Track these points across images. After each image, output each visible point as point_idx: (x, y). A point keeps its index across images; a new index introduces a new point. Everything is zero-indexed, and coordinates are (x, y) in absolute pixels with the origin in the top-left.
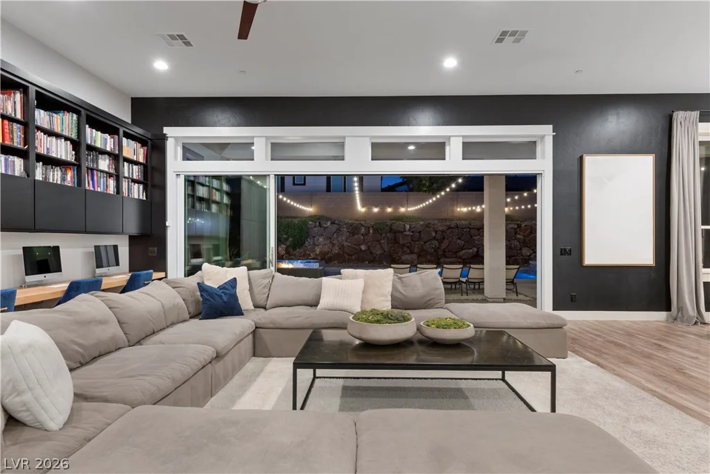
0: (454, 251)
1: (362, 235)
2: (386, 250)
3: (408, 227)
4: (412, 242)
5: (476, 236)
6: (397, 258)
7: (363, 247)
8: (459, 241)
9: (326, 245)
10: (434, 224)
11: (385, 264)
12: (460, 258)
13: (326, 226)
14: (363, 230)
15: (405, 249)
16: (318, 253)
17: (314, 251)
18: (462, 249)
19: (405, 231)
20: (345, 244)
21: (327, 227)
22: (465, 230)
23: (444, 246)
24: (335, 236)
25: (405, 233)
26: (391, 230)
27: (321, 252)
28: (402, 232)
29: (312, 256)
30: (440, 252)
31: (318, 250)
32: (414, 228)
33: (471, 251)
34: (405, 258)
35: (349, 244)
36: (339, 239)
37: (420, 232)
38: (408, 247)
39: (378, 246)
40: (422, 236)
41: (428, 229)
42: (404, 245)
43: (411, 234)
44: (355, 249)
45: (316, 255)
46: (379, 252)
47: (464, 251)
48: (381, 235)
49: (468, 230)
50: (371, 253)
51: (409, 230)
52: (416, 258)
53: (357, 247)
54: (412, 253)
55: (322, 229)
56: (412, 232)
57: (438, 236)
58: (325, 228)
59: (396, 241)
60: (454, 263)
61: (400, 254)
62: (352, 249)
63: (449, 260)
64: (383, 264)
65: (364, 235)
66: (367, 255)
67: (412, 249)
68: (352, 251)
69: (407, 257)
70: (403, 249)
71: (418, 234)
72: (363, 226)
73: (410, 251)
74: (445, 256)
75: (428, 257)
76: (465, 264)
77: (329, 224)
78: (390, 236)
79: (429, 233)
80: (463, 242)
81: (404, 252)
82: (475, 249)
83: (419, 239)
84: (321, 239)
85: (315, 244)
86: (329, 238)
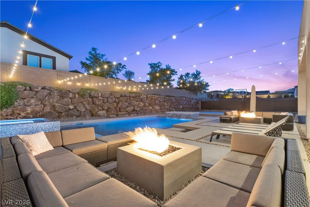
0: (124, 108)
1: (70, 98)
2: (88, 108)
3: (100, 94)
4: (103, 104)
5: (132, 101)
6: (94, 113)
7: (71, 107)
8: (126, 103)
9: (37, 105)
10: (114, 94)
11: (88, 117)
12: (126, 111)
13: (37, 90)
14: (71, 95)
15: (100, 107)
16: (29, 112)
17: (25, 111)
18: (128, 107)
19: (99, 97)
20: (56, 104)
22: (128, 97)
23: (120, 106)
24: (47, 98)
26: (90, 96)
27: (32, 111)
28: (97, 97)
29: (23, 114)
30: (118, 109)
31: (29, 110)
32: (104, 95)
33: (131, 108)
34: (99, 113)
35: (60, 105)
36: (51, 101)
37: (107, 98)
38: (101, 106)
39: (82, 106)
40: (109, 100)
41: (111, 96)
42: (98, 105)
43: (103, 99)
44: (64, 108)
45: (28, 114)
46: (83, 110)
48: (84, 99)
50: (78, 111)
51: (101, 97)
52: (106, 112)
53: (66, 106)
54: (103, 110)
55: (33, 92)
56: (103, 97)
57: (117, 100)
58: (37, 92)
59: (93, 103)
60: (125, 114)
61: (96, 110)
62: (63, 109)
63: (123, 113)
64: (86, 117)
65: (71, 99)
66: (75, 112)
67: (103, 107)
68: (62, 110)
69: (101, 113)
70: (98, 108)
71: (106, 99)
72: (71, 92)
73: (102, 108)
74: (120, 111)
75: (112, 112)
76: (129, 114)
77: (40, 89)
78: (90, 99)
79: (112, 98)
80: (128, 104)
81: (99, 110)
82: (133, 107)
83: (107, 102)
84: (32, 101)
85: (27, 105)
86: (40, 100)
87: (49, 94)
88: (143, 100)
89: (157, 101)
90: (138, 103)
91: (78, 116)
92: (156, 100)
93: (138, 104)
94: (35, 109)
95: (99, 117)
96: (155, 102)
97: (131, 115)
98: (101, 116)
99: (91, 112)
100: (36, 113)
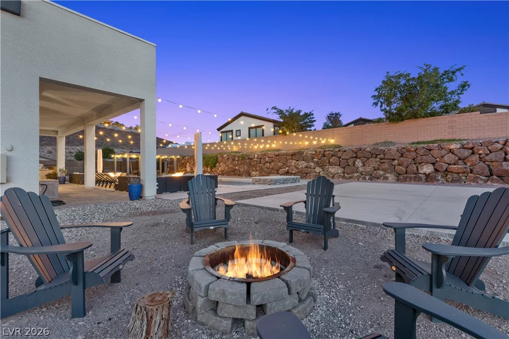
2: (245, 169)
3: (256, 156)
4: (257, 164)
5: (289, 160)
7: (237, 168)
8: (279, 163)
14: (237, 158)
15: (254, 168)
20: (230, 166)
22: (284, 156)
23: (271, 167)
24: (227, 161)
25: (255, 159)
26: (249, 158)
28: (253, 159)
30: (269, 170)
31: (220, 169)
32: (259, 156)
33: (284, 169)
34: (252, 173)
35: (232, 166)
36: (228, 163)
37: (261, 159)
39: (242, 167)
40: (262, 161)
42: (253, 166)
43: (257, 160)
47: (281, 170)
48: (244, 160)
49: (286, 156)
50: (239, 171)
52: (259, 172)
53: (234, 167)
54: (256, 171)
55: (222, 158)
56: (257, 158)
57: (269, 161)
58: (224, 158)
59: (250, 164)
61: (251, 171)
62: (232, 169)
64: (243, 176)
65: (237, 161)
66: (237, 171)
69: (254, 173)
70: (252, 168)
71: (259, 160)
72: (237, 156)
73: (256, 169)
75: (263, 173)
77: (225, 156)
78: (248, 161)
79: (265, 159)
80: (282, 164)
81: (253, 170)
82: (287, 168)
83: (260, 163)
84: (221, 164)
85: (220, 166)
86: (225, 163)
87: (228, 158)
88: (305, 158)
89: (333, 158)
91: (239, 175)
92: (332, 156)
94: (222, 169)
96: (329, 161)
99: (248, 172)
100: (222, 171)
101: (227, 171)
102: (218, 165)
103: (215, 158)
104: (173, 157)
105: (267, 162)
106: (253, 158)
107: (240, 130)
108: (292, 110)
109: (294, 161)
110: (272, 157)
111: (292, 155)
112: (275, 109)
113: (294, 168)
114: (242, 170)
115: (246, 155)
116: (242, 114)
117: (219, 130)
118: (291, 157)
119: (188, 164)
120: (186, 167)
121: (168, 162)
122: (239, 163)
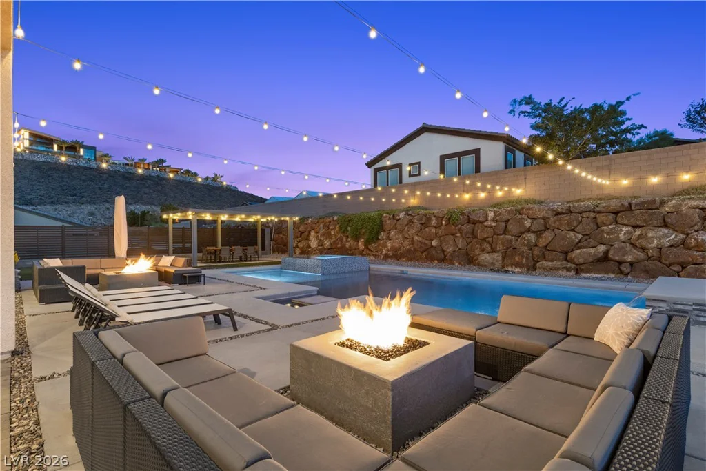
0: (559, 250)
2: (461, 246)
3: (491, 214)
4: (494, 236)
5: (605, 225)
6: (474, 257)
7: (434, 243)
8: (572, 233)
9: (397, 239)
10: (529, 209)
11: (457, 264)
12: (572, 261)
13: (398, 218)
14: (434, 221)
15: (485, 245)
16: (389, 248)
17: (386, 246)
18: (578, 245)
19: (487, 220)
20: (416, 238)
21: (400, 219)
22: (584, 215)
23: (543, 242)
24: (407, 228)
25: (486, 224)
26: (469, 221)
27: (392, 247)
28: (481, 222)
29: (384, 251)
30: (536, 252)
31: (389, 245)
32: (500, 215)
33: (592, 251)
34: (483, 258)
35: (420, 239)
36: (410, 232)
37: (507, 222)
38: (489, 243)
39: (451, 242)
40: (510, 227)
41: (519, 216)
42: (484, 239)
43: (494, 224)
44: (425, 244)
47: (578, 251)
48: (456, 226)
49: (592, 215)
50: (443, 251)
51: (493, 220)
52: (500, 258)
53: (427, 242)
54: (493, 251)
55: (395, 221)
56: (497, 221)
57: (536, 227)
58: (398, 220)
59: (474, 235)
60: (557, 269)
61: (478, 252)
62: (423, 245)
63: (550, 264)
64: (454, 264)
65: (436, 227)
66: (436, 252)
67: (493, 246)
68: (421, 247)
69: (486, 257)
70: (481, 245)
71: (503, 224)
72: (435, 216)
73: (492, 248)
74: (544, 258)
75: (517, 259)
76: (577, 272)
77: (401, 215)
78: (466, 228)
79: (520, 222)
80: (580, 236)
81: (483, 250)
82: (602, 248)
83: (505, 231)
84: (392, 233)
85: (389, 239)
86: (401, 231)
87: (411, 221)
88: (671, 220)
90: (638, 232)
91: (441, 261)
93: (640, 237)
94: (394, 244)
95: (481, 266)
97: (584, 275)
98: (485, 266)
99: (467, 254)
100: (394, 250)
101: (409, 251)
102: (383, 235)
103: (378, 221)
104: (287, 219)
105: (529, 230)
106: (481, 219)
107: (419, 163)
108: (562, 109)
109: (625, 229)
110: (543, 218)
111: (616, 213)
112: (527, 103)
113: (628, 248)
114: (449, 249)
115: (463, 214)
116: (425, 129)
117: (369, 165)
118: (611, 216)
119: (312, 233)
120: (307, 239)
121: (271, 230)
122: (441, 231)
